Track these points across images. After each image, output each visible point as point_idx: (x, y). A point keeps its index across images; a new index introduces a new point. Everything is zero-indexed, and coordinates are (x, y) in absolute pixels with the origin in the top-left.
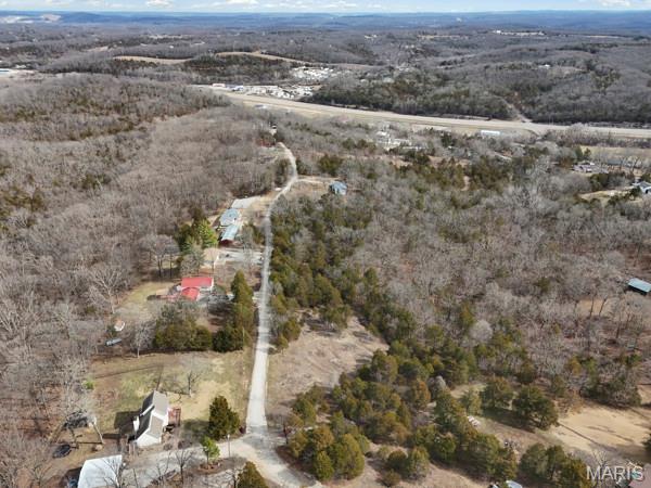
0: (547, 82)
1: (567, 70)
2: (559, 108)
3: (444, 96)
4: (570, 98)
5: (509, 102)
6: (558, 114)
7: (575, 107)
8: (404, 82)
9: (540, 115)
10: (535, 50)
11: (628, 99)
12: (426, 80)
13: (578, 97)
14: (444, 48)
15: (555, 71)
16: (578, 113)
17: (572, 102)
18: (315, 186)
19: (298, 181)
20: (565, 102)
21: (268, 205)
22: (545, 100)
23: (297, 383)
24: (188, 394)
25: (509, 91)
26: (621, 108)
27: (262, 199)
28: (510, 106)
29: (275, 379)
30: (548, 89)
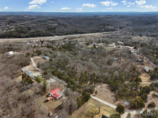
0: (54, 27)
1: (56, 25)
2: (62, 32)
3: (34, 32)
4: (62, 30)
5: (50, 32)
6: (62, 34)
7: (64, 32)
8: (18, 30)
9: (59, 34)
10: (43, 21)
11: (72, 29)
12: (24, 29)
13: (63, 30)
14: (16, 21)
15: (53, 25)
16: (66, 33)
17: (63, 31)
18: (39, 59)
19: (33, 59)
20: (62, 31)
21: (35, 67)
22: (57, 31)
23: (108, 98)
24: (99, 113)
25: (47, 30)
26: (72, 31)
27: (30, 66)
28: (51, 33)
29: (105, 100)
30: (55, 29)
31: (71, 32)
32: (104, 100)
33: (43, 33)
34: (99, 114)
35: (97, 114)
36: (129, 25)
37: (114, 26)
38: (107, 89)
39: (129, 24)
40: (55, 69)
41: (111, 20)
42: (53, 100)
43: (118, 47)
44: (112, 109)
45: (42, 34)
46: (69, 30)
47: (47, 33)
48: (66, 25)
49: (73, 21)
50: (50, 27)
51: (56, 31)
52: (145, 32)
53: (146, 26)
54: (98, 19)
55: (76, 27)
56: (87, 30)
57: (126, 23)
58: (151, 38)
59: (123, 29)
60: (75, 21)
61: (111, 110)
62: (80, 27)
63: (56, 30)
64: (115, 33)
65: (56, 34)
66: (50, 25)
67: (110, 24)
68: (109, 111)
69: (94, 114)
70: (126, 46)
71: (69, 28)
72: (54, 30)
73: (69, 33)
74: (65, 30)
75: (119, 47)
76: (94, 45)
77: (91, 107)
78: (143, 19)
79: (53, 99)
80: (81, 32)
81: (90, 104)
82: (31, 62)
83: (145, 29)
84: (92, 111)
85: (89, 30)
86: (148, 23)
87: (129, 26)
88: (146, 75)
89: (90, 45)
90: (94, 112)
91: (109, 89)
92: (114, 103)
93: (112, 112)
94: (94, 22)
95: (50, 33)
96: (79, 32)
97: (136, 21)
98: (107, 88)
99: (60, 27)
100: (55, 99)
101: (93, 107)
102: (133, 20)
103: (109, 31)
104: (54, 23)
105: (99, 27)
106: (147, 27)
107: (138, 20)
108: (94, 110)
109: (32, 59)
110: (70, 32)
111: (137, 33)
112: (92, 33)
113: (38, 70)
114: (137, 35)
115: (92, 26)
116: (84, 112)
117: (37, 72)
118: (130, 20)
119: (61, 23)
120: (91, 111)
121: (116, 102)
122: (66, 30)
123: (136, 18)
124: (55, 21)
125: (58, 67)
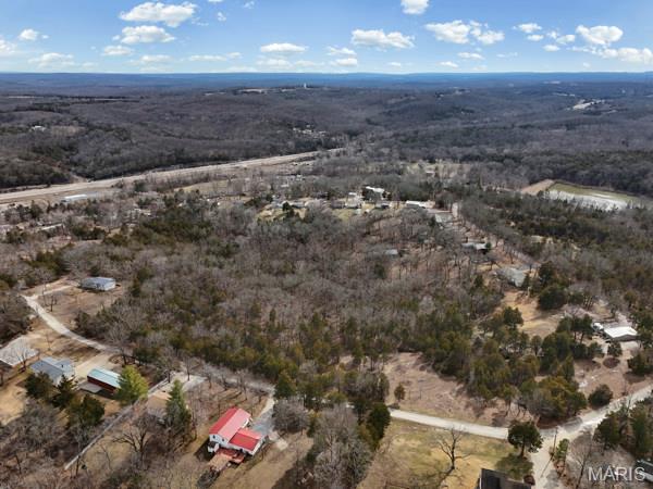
1: (73, 130)
2: (113, 163)
4: (112, 153)
5: (51, 165)
6: (115, 168)
7: (124, 161)
11: (158, 147)
13: (117, 152)
15: (56, 131)
16: (132, 164)
17: (116, 156)
18: (65, 294)
19: (35, 297)
20: (110, 157)
21: (63, 336)
22: (88, 159)
23: (449, 404)
24: (453, 468)
25: (35, 155)
26: (162, 155)
27: (33, 336)
28: (56, 170)
29: (440, 413)
30: (71, 148)
31: (157, 161)
32: (438, 416)
33: (16, 173)
34: (453, 473)
35: (448, 474)
36: (377, 124)
37: (326, 128)
38: (425, 373)
39: (373, 120)
40: (178, 327)
41: (300, 103)
42: (238, 465)
43: (378, 205)
44: (485, 442)
45: (13, 179)
46: (147, 152)
47: (39, 169)
48: (124, 130)
49: (148, 111)
50: (47, 142)
51: (80, 160)
52: (438, 145)
53: (435, 125)
54: (253, 103)
55: (169, 135)
56: (225, 148)
57: (363, 114)
58: (467, 167)
59: (361, 137)
60: (152, 110)
61: (487, 446)
62: (189, 137)
63: (82, 153)
64: (338, 155)
65: (87, 171)
66: (38, 131)
67: (304, 118)
68: (482, 450)
69: (436, 479)
70: (408, 202)
71: (145, 142)
72: (67, 153)
73: (148, 162)
74: (125, 153)
75: (384, 207)
76: (286, 207)
77: (409, 454)
78: (412, 98)
79: (238, 461)
80: (200, 155)
81: (396, 442)
82: (32, 317)
83: (439, 135)
84: (422, 466)
85: (233, 147)
86: (436, 114)
87: (379, 127)
88: (518, 298)
89: (267, 207)
90: (432, 471)
91: (430, 368)
92: (478, 416)
93: (494, 452)
94: (241, 113)
95: (51, 171)
96: (192, 155)
97: (392, 106)
98: (422, 369)
99: (97, 140)
100: (243, 461)
101: (418, 451)
102: (379, 102)
103: (314, 149)
104: (58, 124)
105: (270, 132)
106: (438, 126)
107: (398, 104)
108: (426, 461)
109: (32, 301)
110: (151, 158)
111: (417, 151)
112: (247, 157)
113: (90, 349)
114: (418, 156)
115: (238, 129)
116: (393, 479)
117: (88, 357)
118: (371, 104)
119: (95, 123)
120: (420, 470)
121: (483, 414)
122: (132, 152)
123: (392, 97)
124: (60, 111)
125: (186, 320)
